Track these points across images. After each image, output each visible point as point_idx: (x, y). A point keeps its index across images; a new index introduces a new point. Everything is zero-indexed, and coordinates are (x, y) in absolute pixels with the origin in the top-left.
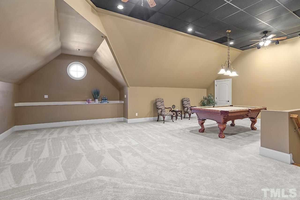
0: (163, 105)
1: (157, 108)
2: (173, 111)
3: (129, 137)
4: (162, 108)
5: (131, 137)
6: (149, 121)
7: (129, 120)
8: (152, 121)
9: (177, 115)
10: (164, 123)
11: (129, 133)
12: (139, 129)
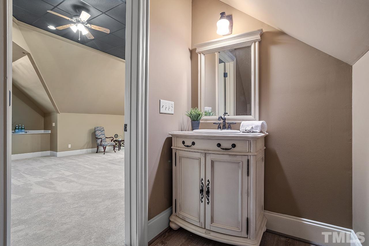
0: (104, 134)
1: (96, 138)
2: (116, 141)
3: (61, 169)
4: (102, 138)
5: (64, 169)
6: (86, 153)
7: (59, 154)
8: (90, 153)
9: (120, 145)
10: (104, 154)
11: (60, 166)
12: (74, 161)
